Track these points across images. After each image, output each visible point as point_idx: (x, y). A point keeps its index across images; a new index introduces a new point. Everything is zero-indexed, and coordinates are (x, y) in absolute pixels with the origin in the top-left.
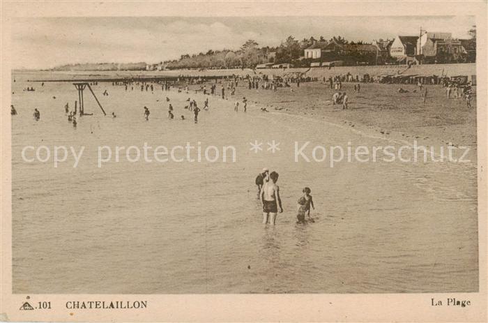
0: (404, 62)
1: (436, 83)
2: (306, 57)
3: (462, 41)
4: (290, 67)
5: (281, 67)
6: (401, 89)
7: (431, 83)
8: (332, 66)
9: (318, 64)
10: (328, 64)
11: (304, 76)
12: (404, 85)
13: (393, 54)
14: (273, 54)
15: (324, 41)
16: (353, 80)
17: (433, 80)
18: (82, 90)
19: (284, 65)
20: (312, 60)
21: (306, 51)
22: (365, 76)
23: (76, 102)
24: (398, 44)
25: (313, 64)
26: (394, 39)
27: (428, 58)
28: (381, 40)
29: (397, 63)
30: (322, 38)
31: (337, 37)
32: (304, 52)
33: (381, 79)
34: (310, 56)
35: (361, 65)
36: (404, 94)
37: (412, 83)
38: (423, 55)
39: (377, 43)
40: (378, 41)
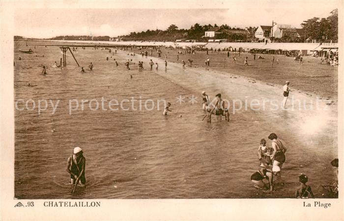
0: (263, 41)
1: (281, 54)
2: (206, 36)
3: (297, 30)
4: (196, 42)
5: (190, 41)
6: (260, 57)
7: (278, 54)
8: (221, 42)
9: (212, 40)
10: (218, 40)
11: (204, 47)
12: (262, 54)
13: (257, 36)
14: (186, 34)
15: (217, 26)
16: (233, 51)
17: (279, 52)
18: (65, 51)
19: (193, 41)
20: (209, 38)
21: (206, 32)
22: (240, 48)
23: (61, 59)
24: (260, 30)
25: (209, 41)
26: (258, 27)
27: (277, 39)
28: (251, 28)
29: (259, 42)
30: (215, 25)
31: (225, 25)
32: (204, 33)
33: (249, 50)
34: (208, 36)
35: (238, 42)
36: (261, 60)
37: (267, 53)
38: (274, 37)
39: (248, 29)
40: (249, 28)
